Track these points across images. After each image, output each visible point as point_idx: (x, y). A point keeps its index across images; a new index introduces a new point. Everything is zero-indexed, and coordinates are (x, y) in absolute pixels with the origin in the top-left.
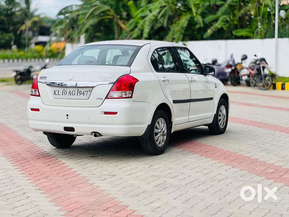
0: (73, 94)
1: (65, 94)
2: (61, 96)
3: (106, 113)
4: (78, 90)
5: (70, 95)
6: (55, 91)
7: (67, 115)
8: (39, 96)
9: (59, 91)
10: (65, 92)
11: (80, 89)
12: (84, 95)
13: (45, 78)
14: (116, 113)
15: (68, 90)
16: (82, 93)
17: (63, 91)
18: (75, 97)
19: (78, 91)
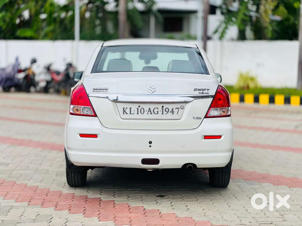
0: (156, 112)
1: (142, 113)
2: (136, 116)
3: (206, 137)
4: (163, 107)
5: (151, 114)
6: (124, 108)
7: (150, 143)
8: (95, 115)
9: (130, 108)
10: (142, 109)
11: (166, 106)
12: (173, 114)
13: (105, 91)
14: (219, 137)
15: (146, 107)
16: (170, 111)
17: (138, 109)
18: (160, 116)
19: (163, 109)
